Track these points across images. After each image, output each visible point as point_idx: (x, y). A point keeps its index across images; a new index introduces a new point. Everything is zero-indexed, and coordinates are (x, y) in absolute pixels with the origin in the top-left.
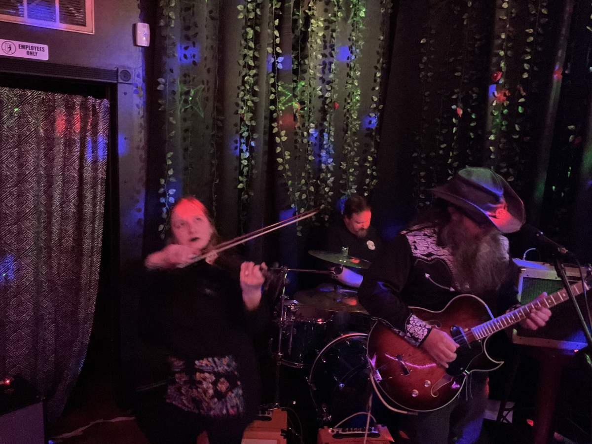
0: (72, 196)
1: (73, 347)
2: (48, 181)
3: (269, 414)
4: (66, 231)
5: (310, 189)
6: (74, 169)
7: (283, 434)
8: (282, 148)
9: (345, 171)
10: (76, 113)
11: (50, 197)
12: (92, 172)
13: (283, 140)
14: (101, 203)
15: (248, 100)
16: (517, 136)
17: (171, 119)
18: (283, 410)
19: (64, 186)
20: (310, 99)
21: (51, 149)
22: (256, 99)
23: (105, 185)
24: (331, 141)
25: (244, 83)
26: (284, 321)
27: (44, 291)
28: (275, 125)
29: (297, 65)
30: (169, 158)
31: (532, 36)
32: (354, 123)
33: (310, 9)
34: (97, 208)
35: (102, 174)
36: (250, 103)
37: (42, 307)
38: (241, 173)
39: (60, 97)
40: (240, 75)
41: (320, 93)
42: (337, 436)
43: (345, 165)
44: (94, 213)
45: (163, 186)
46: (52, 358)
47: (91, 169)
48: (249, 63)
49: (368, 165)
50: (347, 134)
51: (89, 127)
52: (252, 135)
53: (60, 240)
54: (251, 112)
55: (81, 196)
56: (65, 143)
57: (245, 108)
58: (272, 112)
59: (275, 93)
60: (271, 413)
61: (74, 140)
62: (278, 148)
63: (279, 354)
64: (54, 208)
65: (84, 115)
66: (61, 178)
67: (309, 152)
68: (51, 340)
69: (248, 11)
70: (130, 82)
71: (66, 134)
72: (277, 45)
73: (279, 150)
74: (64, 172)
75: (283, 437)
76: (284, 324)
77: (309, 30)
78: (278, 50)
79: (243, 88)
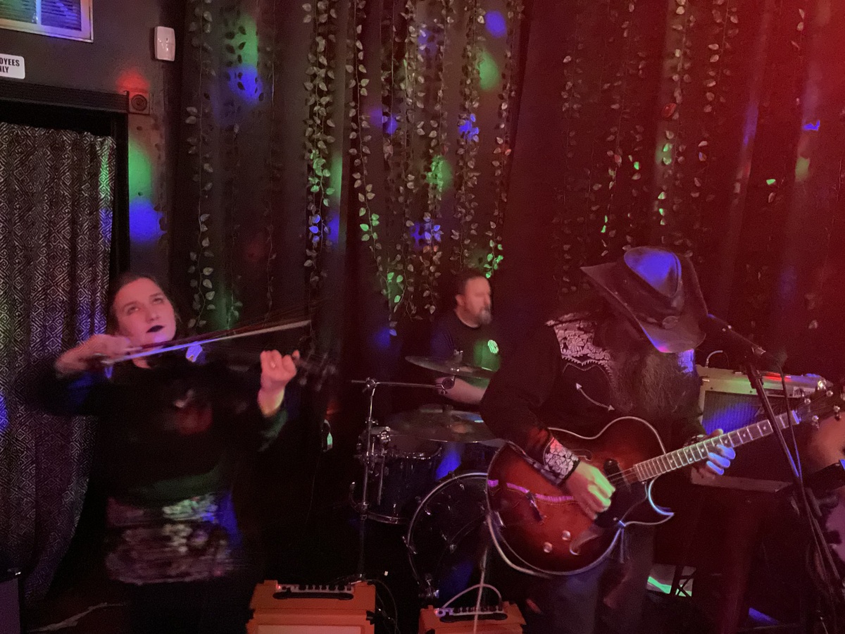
0: (60, 277)
1: (62, 497)
2: (25, 257)
3: (349, 589)
4: (52, 329)
5: (408, 268)
6: (64, 237)
7: (369, 617)
8: (367, 211)
9: (459, 243)
10: (66, 156)
11: (29, 279)
12: (90, 243)
13: (369, 198)
14: (103, 288)
15: (318, 140)
16: (697, 195)
17: (206, 166)
18: (369, 584)
19: (49, 263)
20: (407, 140)
21: (30, 209)
22: (329, 138)
23: (110, 262)
24: (439, 200)
25: (312, 114)
26: (370, 456)
27: (20, 417)
28: (357, 176)
29: (389, 92)
30: (202, 223)
31: (717, 54)
32: (472, 175)
33: (407, 11)
34: (98, 294)
35: (104, 246)
36: (321, 145)
37: (17, 440)
38: (310, 246)
39: (42, 133)
40: (306, 104)
41: (421, 132)
42: (447, 618)
43: (457, 234)
44: (93, 303)
45: (195, 263)
46: (32, 514)
47: (89, 239)
48: (320, 86)
49: (491, 235)
50: (461, 189)
51: (85, 177)
52: (325, 191)
53: (43, 342)
54: (323, 158)
55: (73, 277)
56: (51, 201)
57: (314, 152)
58: (353, 158)
59: (356, 131)
60: (352, 588)
61: (64, 196)
62: (362, 209)
63: (364, 504)
64: (34, 295)
65: (79, 160)
66: (44, 252)
67: (407, 216)
68: (31, 487)
69: (318, 12)
70: (146, 112)
71: (52, 187)
72: (361, 62)
73: (362, 212)
74: (48, 242)
75: (369, 621)
76: (370, 461)
77: (406, 41)
78: (362, 69)
79: (311, 122)
